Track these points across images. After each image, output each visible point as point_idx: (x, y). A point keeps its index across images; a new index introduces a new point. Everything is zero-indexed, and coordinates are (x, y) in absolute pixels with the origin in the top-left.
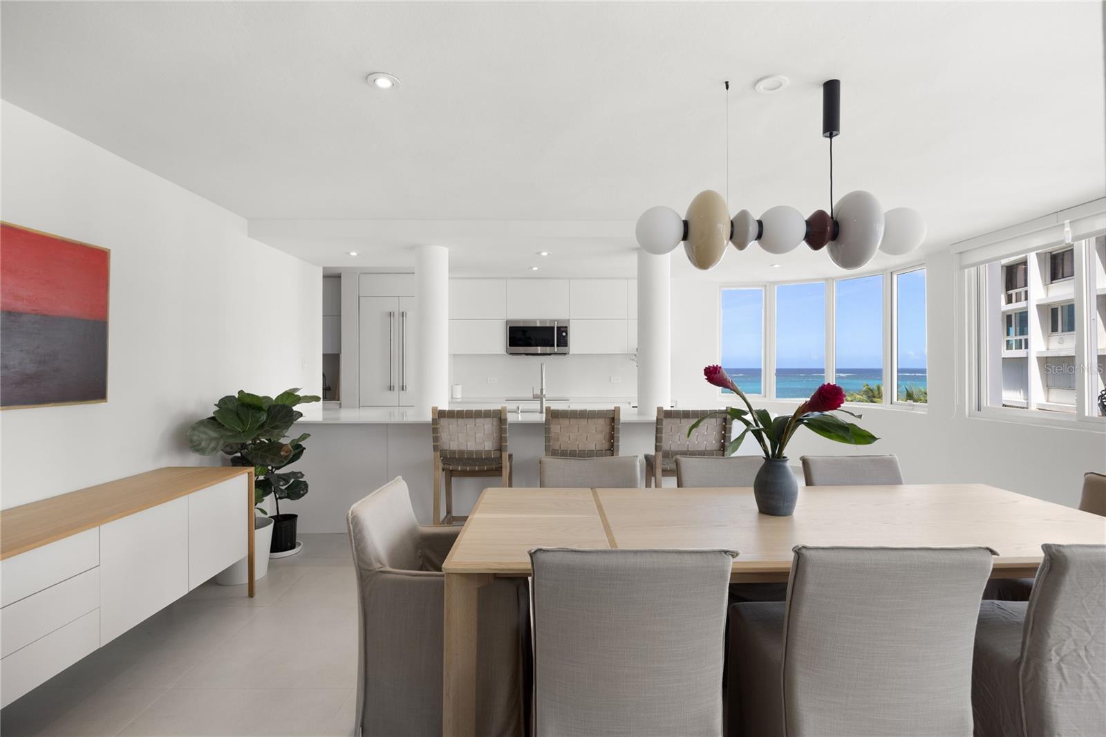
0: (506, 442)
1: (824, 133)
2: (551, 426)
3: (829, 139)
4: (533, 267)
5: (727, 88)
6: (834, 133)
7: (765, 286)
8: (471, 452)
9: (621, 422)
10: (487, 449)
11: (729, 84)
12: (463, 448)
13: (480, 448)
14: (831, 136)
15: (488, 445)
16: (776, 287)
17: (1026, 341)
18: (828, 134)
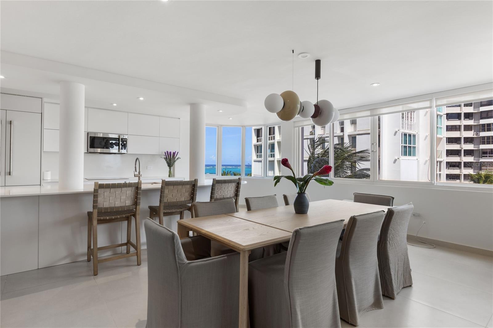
0: (140, 200)
1: (316, 78)
2: (165, 190)
3: (317, 80)
4: (113, 104)
5: (293, 52)
6: (319, 78)
7: (218, 126)
8: (118, 207)
9: (198, 186)
10: (127, 205)
11: (294, 51)
12: (113, 205)
13: (123, 205)
14: (318, 79)
15: (128, 203)
16: (222, 127)
17: (274, 154)
18: (317, 78)
